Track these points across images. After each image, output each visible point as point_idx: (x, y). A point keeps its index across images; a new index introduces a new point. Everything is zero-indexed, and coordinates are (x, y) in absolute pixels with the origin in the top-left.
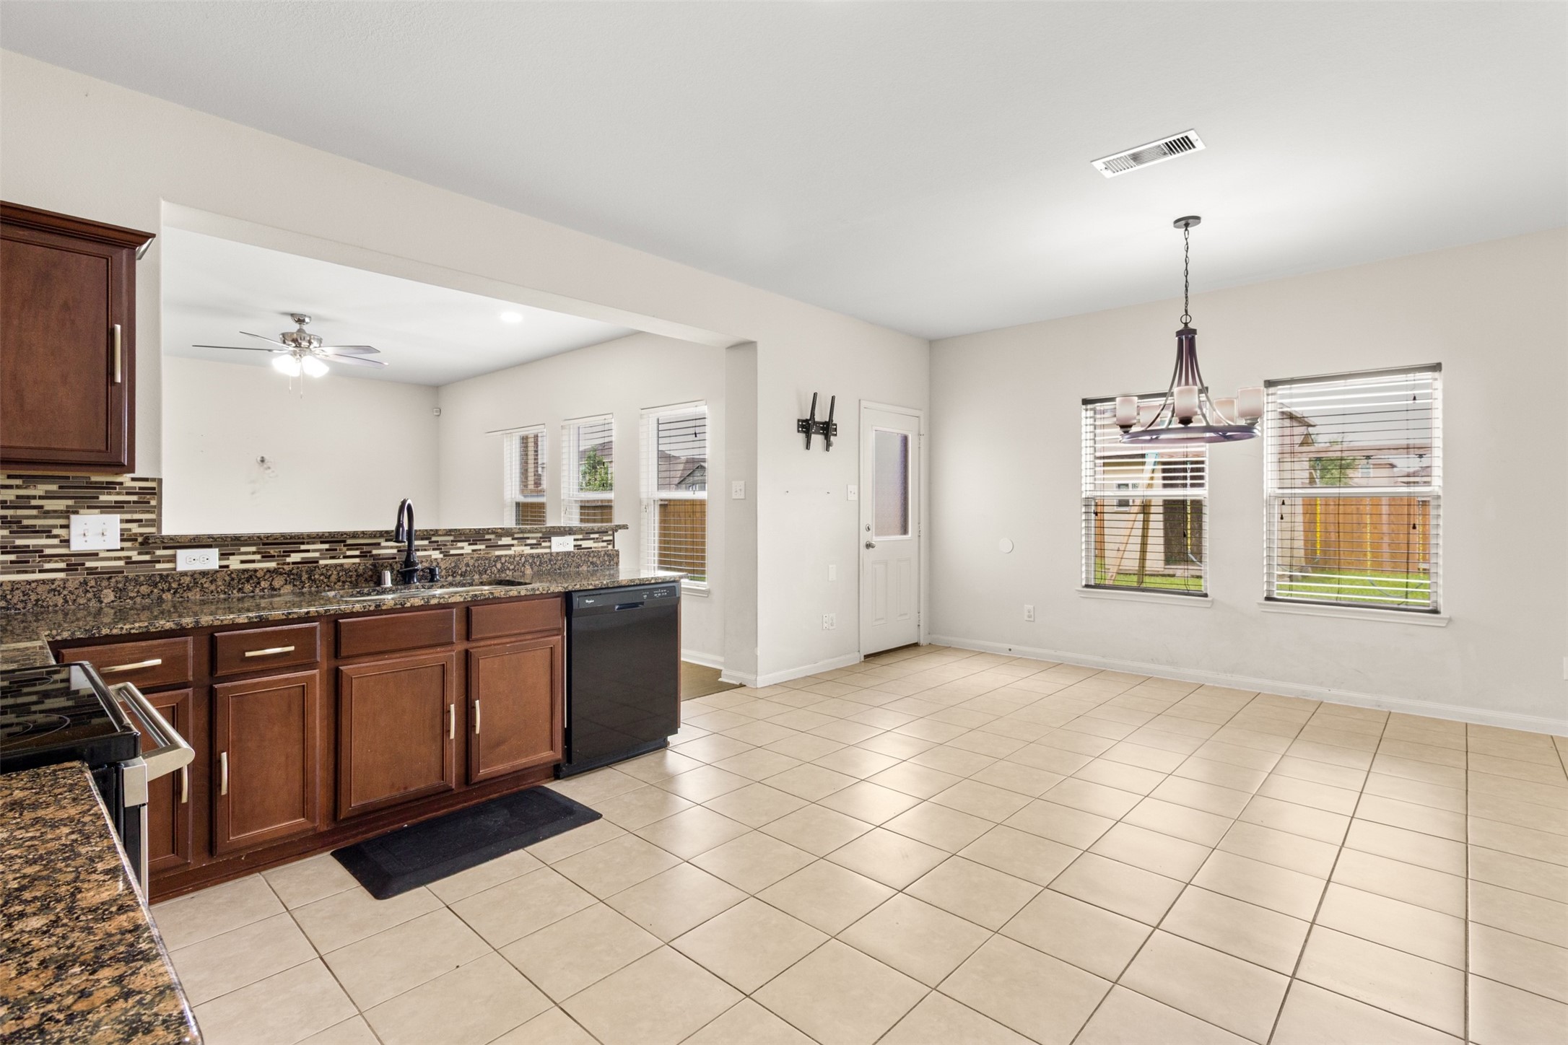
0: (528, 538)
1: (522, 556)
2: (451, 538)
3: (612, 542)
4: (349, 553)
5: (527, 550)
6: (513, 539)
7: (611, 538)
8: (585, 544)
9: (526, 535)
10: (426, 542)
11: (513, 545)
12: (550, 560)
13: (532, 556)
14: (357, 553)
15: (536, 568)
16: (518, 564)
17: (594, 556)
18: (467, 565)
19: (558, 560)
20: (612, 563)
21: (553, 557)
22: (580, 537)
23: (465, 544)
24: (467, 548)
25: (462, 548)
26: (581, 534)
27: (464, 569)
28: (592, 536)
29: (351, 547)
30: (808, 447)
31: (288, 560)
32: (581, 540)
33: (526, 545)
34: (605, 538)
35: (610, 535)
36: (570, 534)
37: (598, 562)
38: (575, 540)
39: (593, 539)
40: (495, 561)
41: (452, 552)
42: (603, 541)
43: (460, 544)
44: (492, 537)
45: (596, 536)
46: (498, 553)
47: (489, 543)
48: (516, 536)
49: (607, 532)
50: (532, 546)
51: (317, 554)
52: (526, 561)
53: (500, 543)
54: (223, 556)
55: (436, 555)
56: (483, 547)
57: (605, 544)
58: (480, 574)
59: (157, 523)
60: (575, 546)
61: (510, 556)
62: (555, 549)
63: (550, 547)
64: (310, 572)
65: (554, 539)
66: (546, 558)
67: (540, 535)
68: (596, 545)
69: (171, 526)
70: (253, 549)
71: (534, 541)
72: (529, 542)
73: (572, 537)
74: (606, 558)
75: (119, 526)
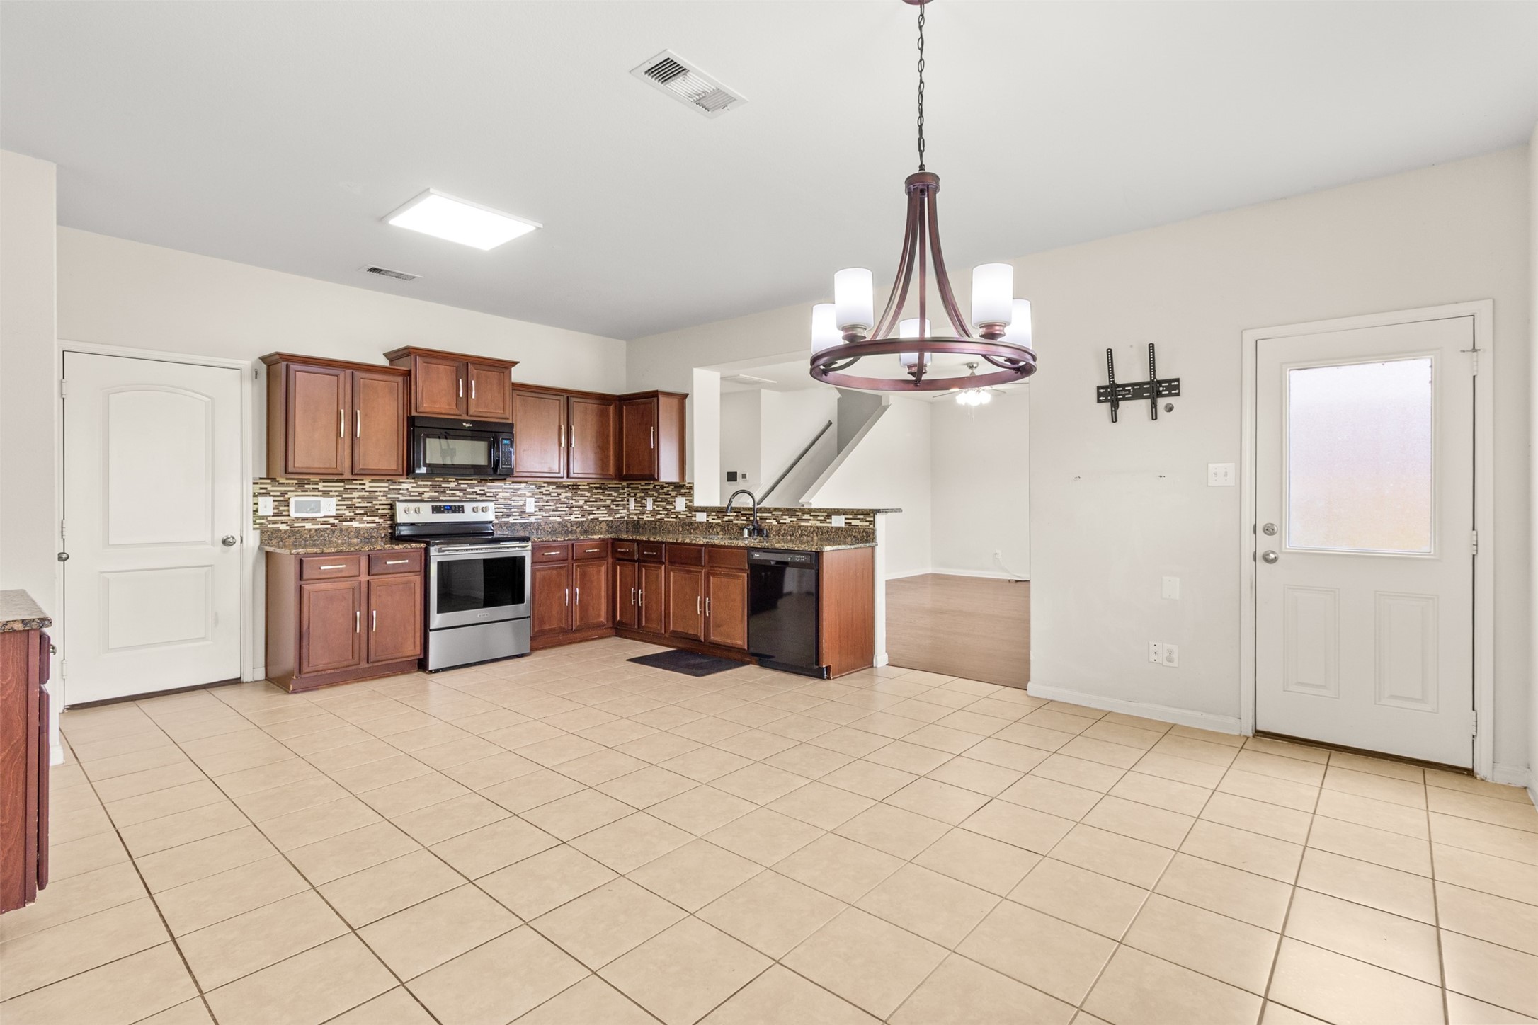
0: (818, 516)
1: (811, 527)
2: (781, 513)
3: (873, 522)
4: (743, 518)
5: (818, 524)
6: (811, 516)
7: (872, 519)
8: (854, 522)
9: (818, 514)
10: (770, 515)
11: (810, 520)
12: (828, 532)
13: (817, 528)
14: (745, 518)
15: (819, 537)
16: (810, 532)
17: (856, 532)
18: (785, 530)
19: (832, 532)
20: (869, 538)
21: (830, 530)
22: (851, 517)
23: (787, 517)
24: (787, 520)
25: (785, 519)
26: (851, 515)
27: (783, 532)
28: (859, 517)
29: (744, 515)
30: (1114, 419)
31: (724, 520)
32: (851, 519)
33: (818, 520)
34: (868, 519)
35: (871, 517)
36: (844, 514)
37: (859, 537)
38: (846, 519)
39: (859, 519)
40: (798, 529)
41: (781, 521)
42: (867, 521)
43: (785, 517)
44: (800, 513)
45: (862, 517)
46: (802, 524)
47: (799, 518)
48: (812, 514)
49: (869, 514)
50: (821, 521)
51: (732, 518)
52: (814, 531)
53: (804, 518)
54: (708, 516)
55: (774, 522)
56: (795, 520)
57: (868, 524)
58: (791, 536)
59: (691, 501)
60: (846, 523)
61: (807, 527)
62: (833, 525)
63: (831, 523)
64: (728, 526)
65: (833, 517)
66: (826, 530)
67: (826, 514)
68: (862, 524)
69: (697, 503)
70: (714, 514)
71: (822, 518)
72: (819, 518)
73: (844, 517)
74: (864, 534)
75: (685, 502)
